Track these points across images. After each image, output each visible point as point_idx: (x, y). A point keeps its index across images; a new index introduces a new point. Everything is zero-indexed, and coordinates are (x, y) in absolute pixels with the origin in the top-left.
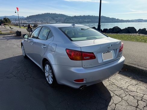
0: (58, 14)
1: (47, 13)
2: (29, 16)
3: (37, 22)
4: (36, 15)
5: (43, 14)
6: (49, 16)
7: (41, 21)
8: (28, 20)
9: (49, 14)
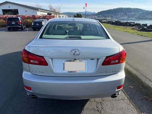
0: (133, 8)
1: (120, 8)
2: (100, 12)
3: (106, 17)
4: (107, 11)
5: (114, 9)
6: (120, 12)
7: (111, 17)
8: (99, 16)
9: (122, 8)
